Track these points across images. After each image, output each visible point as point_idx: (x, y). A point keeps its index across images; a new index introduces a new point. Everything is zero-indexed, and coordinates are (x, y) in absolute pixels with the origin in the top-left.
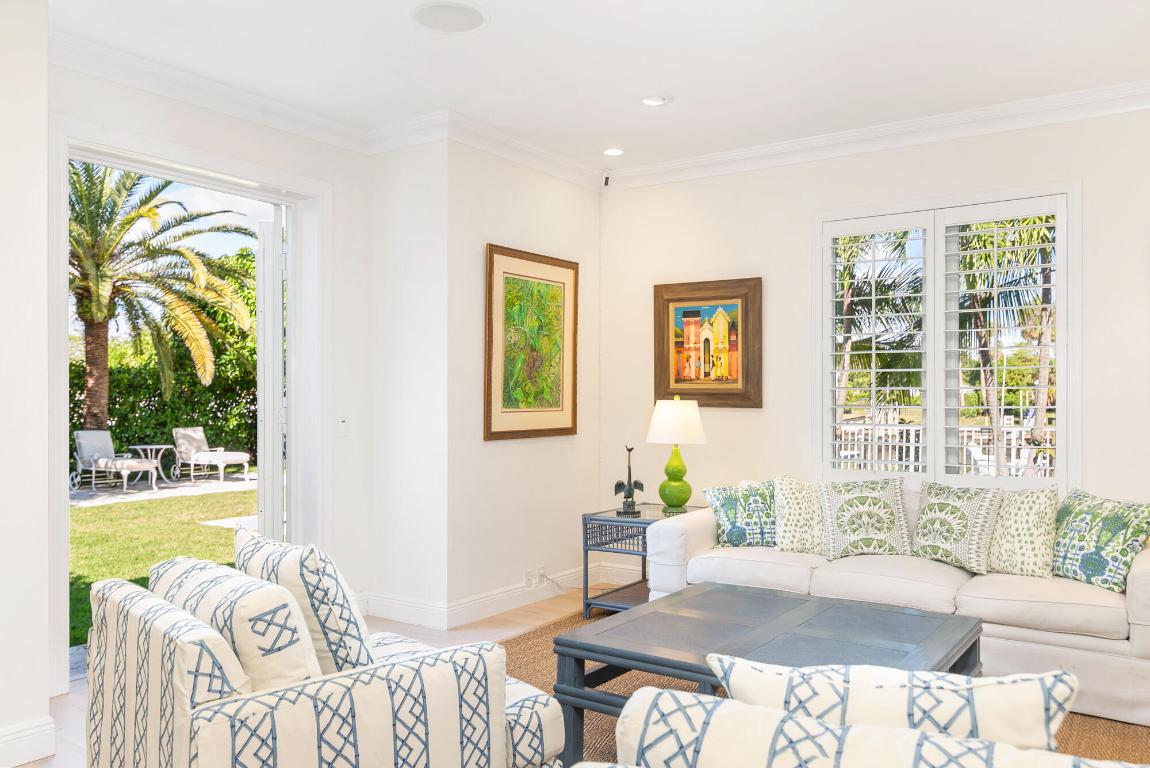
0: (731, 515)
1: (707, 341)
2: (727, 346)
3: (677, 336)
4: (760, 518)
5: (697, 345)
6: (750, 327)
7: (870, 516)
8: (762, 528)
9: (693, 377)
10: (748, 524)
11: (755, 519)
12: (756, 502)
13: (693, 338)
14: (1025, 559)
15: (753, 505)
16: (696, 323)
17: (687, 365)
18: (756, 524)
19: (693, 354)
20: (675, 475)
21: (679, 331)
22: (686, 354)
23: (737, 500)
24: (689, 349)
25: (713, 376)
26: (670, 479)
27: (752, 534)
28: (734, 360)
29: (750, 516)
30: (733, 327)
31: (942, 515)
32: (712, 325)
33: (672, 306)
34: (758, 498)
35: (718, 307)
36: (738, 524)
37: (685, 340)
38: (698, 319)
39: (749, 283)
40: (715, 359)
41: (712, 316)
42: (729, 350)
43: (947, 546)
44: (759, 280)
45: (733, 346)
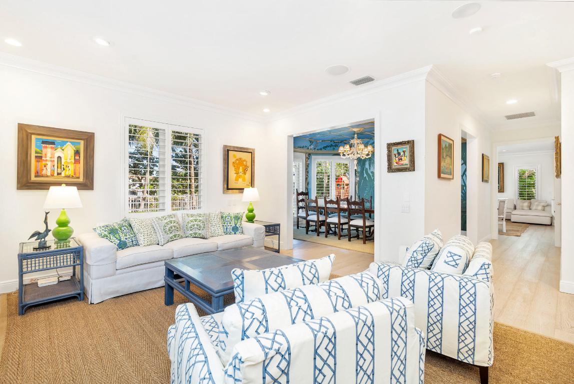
0: (118, 237)
1: (59, 158)
2: (73, 161)
3: (36, 152)
4: (130, 235)
5: (52, 159)
6: (88, 154)
7: (174, 227)
8: (132, 239)
9: (49, 174)
10: (126, 239)
11: (128, 236)
12: (125, 229)
13: (49, 155)
14: (219, 231)
15: (125, 231)
16: (52, 148)
17: (44, 168)
18: (129, 238)
19: (49, 164)
20: (63, 224)
21: (39, 150)
22: (44, 163)
23: (117, 230)
24: (46, 160)
25: (63, 175)
26: (60, 226)
27: (129, 242)
28: (78, 168)
29: (126, 236)
30: (77, 153)
31: (196, 223)
32: (63, 150)
33: (33, 137)
34: (125, 228)
35: (68, 142)
36: (122, 240)
37: (43, 155)
38: (53, 146)
39: (86, 134)
40: (65, 167)
41: (63, 146)
42: (75, 163)
43: (200, 232)
44: (93, 134)
45: (77, 162)
